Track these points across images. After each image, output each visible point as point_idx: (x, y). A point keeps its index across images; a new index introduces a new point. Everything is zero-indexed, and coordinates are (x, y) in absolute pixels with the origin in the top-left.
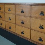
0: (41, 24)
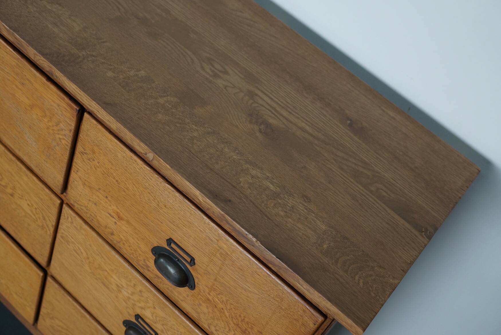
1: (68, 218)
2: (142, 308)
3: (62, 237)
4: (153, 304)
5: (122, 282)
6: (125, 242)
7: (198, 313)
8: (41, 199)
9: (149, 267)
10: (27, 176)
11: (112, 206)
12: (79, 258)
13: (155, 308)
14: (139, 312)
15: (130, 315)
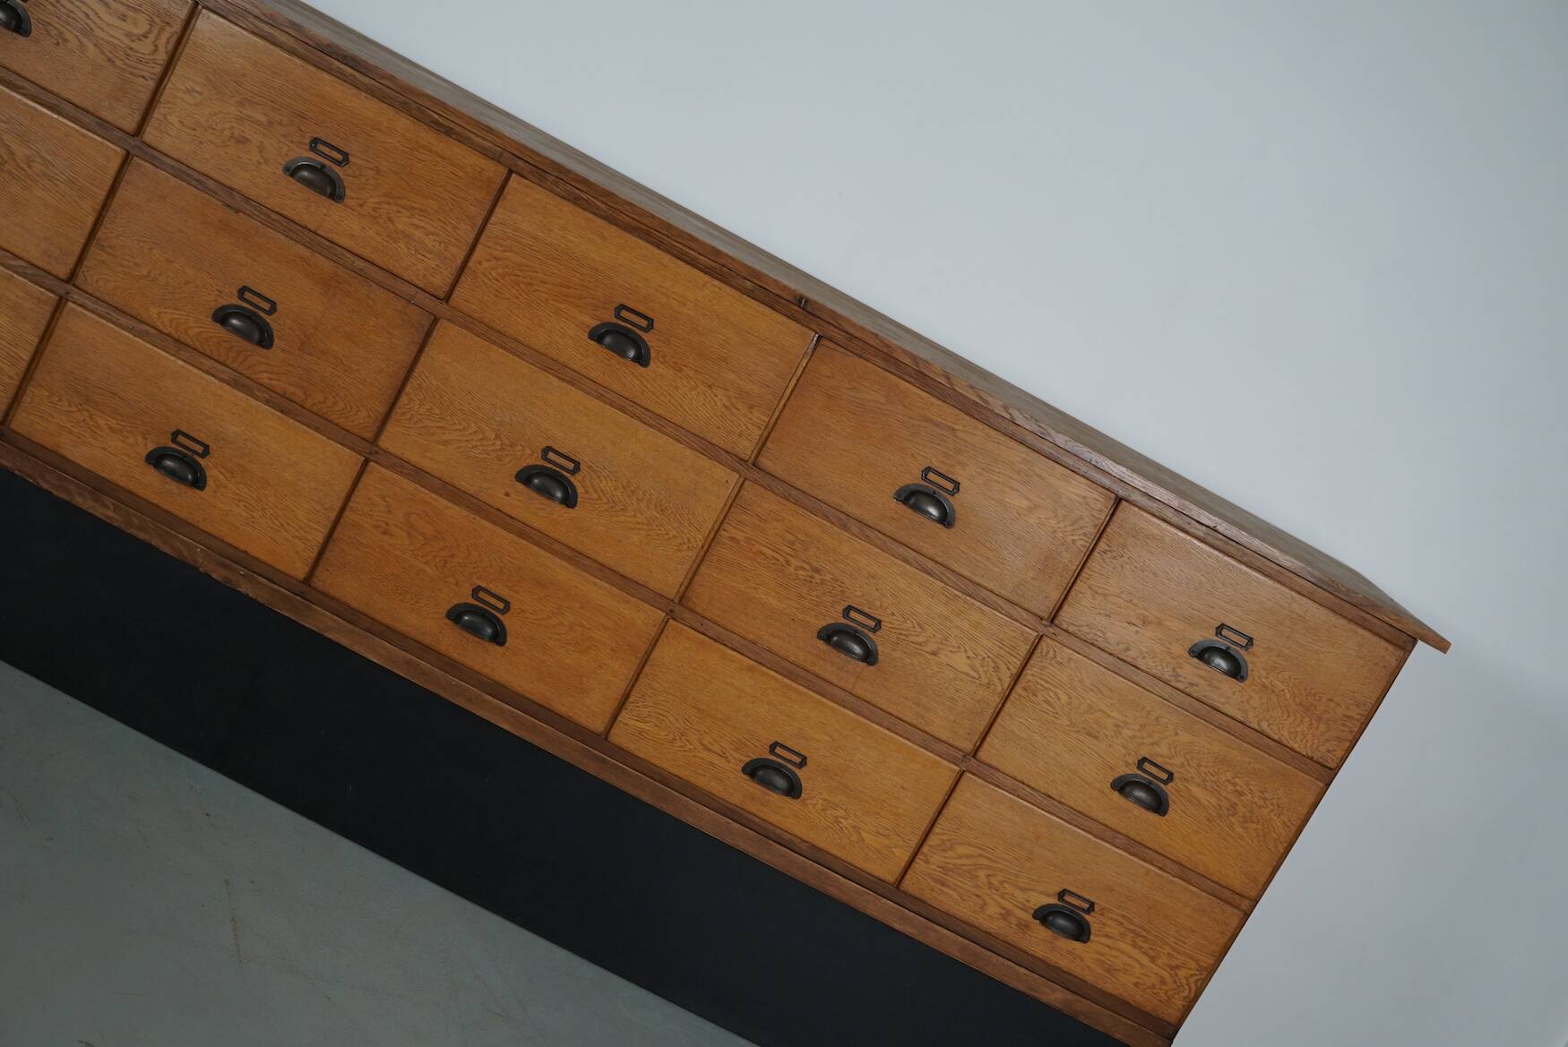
0: (1161, 753)
1: (1048, 652)
2: (1153, 744)
3: (1024, 689)
4: (1175, 730)
5: (1126, 716)
6: (1145, 655)
7: (1245, 712)
8: (1001, 641)
9: (1180, 676)
10: (982, 612)
11: (1138, 611)
12: (1051, 709)
13: (1177, 734)
14: (1144, 753)
15: (1127, 764)
